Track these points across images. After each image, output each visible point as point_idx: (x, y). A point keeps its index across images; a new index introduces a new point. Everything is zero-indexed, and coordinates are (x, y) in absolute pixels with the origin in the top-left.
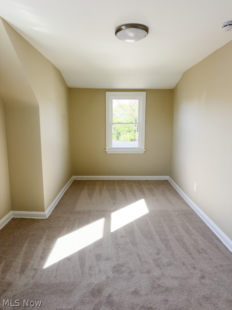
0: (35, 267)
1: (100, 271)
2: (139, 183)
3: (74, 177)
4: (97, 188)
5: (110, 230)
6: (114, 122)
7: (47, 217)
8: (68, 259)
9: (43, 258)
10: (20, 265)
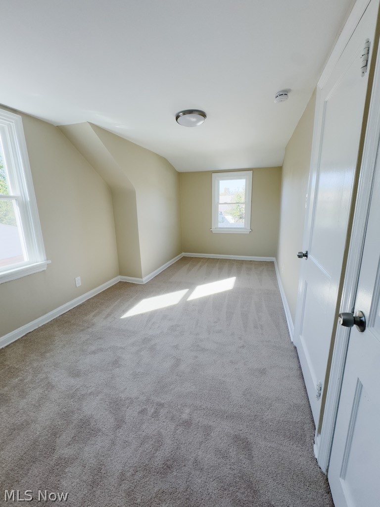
0: (115, 317)
1: (159, 327)
2: (241, 262)
3: (183, 253)
4: (200, 264)
5: (187, 299)
6: (220, 202)
7: (145, 283)
8: (142, 315)
9: (124, 311)
10: (107, 313)
